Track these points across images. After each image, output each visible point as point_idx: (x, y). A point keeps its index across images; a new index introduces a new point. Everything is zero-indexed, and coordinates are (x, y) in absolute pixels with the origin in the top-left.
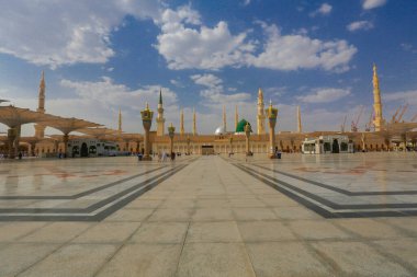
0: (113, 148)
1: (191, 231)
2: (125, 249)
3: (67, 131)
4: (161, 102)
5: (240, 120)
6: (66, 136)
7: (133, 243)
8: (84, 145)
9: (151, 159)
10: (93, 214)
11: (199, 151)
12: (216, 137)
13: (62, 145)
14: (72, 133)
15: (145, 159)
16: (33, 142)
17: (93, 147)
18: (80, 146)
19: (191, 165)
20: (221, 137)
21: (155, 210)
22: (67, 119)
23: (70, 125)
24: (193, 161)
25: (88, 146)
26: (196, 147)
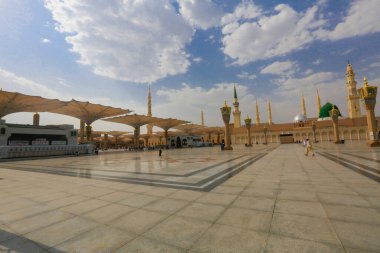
0: (199, 140)
1: (278, 205)
2: (230, 210)
3: (166, 128)
4: (236, 97)
5: (323, 104)
6: (166, 132)
7: (235, 207)
8: (178, 138)
9: (231, 149)
10: (202, 187)
11: (278, 140)
12: (295, 125)
13: (164, 139)
14: (171, 130)
15: (226, 149)
16: (147, 137)
17: (185, 140)
18: (176, 139)
19: (271, 154)
20: (301, 124)
21: (245, 188)
22: (166, 120)
23: (168, 123)
24: (271, 150)
25: (182, 139)
26: (274, 136)
